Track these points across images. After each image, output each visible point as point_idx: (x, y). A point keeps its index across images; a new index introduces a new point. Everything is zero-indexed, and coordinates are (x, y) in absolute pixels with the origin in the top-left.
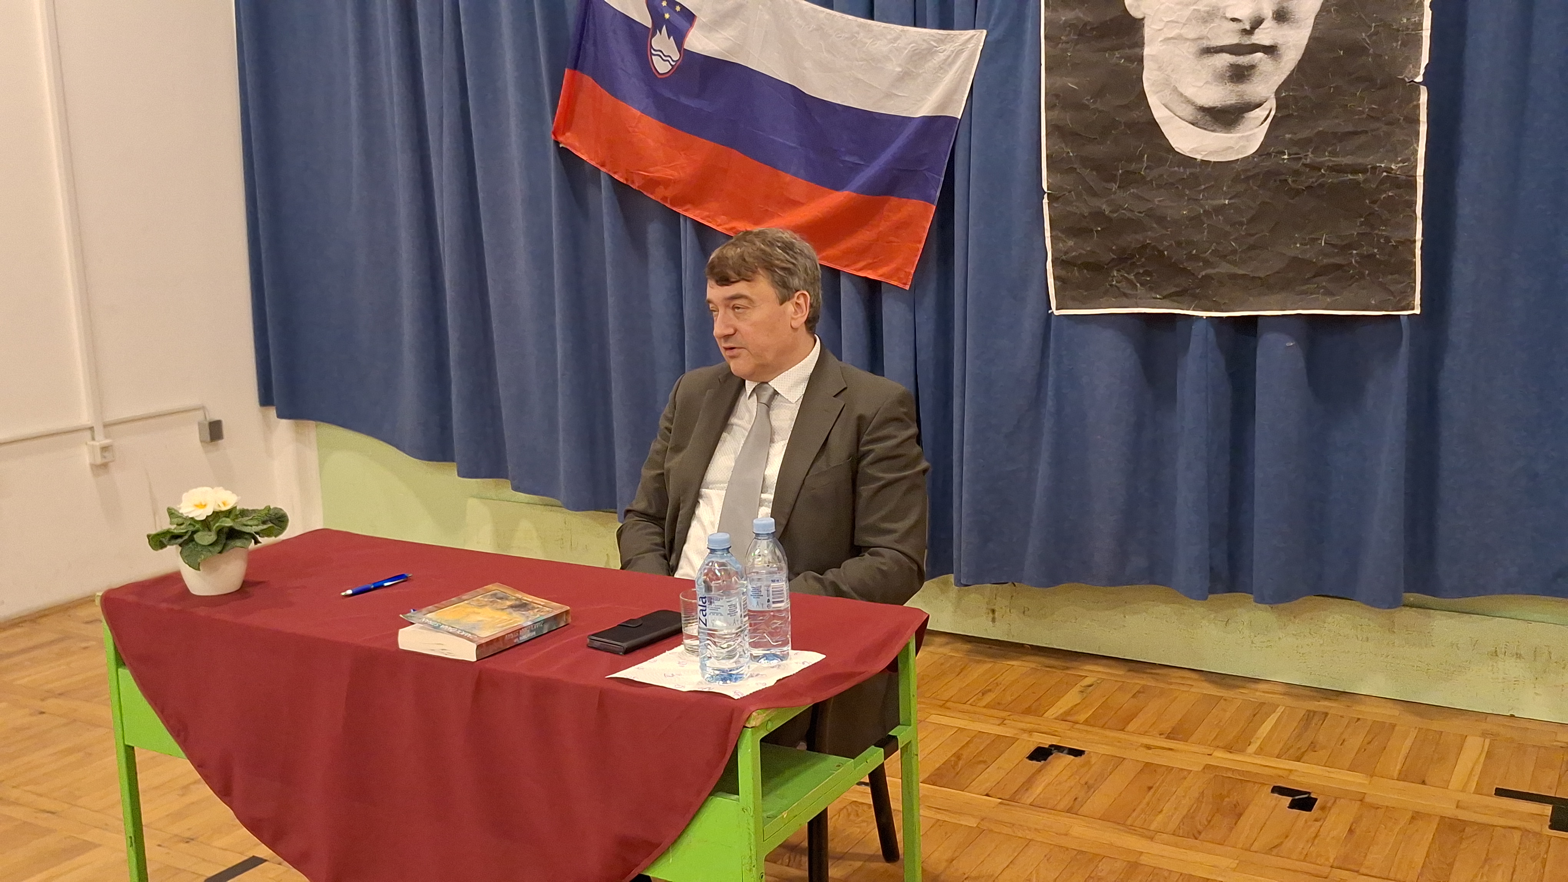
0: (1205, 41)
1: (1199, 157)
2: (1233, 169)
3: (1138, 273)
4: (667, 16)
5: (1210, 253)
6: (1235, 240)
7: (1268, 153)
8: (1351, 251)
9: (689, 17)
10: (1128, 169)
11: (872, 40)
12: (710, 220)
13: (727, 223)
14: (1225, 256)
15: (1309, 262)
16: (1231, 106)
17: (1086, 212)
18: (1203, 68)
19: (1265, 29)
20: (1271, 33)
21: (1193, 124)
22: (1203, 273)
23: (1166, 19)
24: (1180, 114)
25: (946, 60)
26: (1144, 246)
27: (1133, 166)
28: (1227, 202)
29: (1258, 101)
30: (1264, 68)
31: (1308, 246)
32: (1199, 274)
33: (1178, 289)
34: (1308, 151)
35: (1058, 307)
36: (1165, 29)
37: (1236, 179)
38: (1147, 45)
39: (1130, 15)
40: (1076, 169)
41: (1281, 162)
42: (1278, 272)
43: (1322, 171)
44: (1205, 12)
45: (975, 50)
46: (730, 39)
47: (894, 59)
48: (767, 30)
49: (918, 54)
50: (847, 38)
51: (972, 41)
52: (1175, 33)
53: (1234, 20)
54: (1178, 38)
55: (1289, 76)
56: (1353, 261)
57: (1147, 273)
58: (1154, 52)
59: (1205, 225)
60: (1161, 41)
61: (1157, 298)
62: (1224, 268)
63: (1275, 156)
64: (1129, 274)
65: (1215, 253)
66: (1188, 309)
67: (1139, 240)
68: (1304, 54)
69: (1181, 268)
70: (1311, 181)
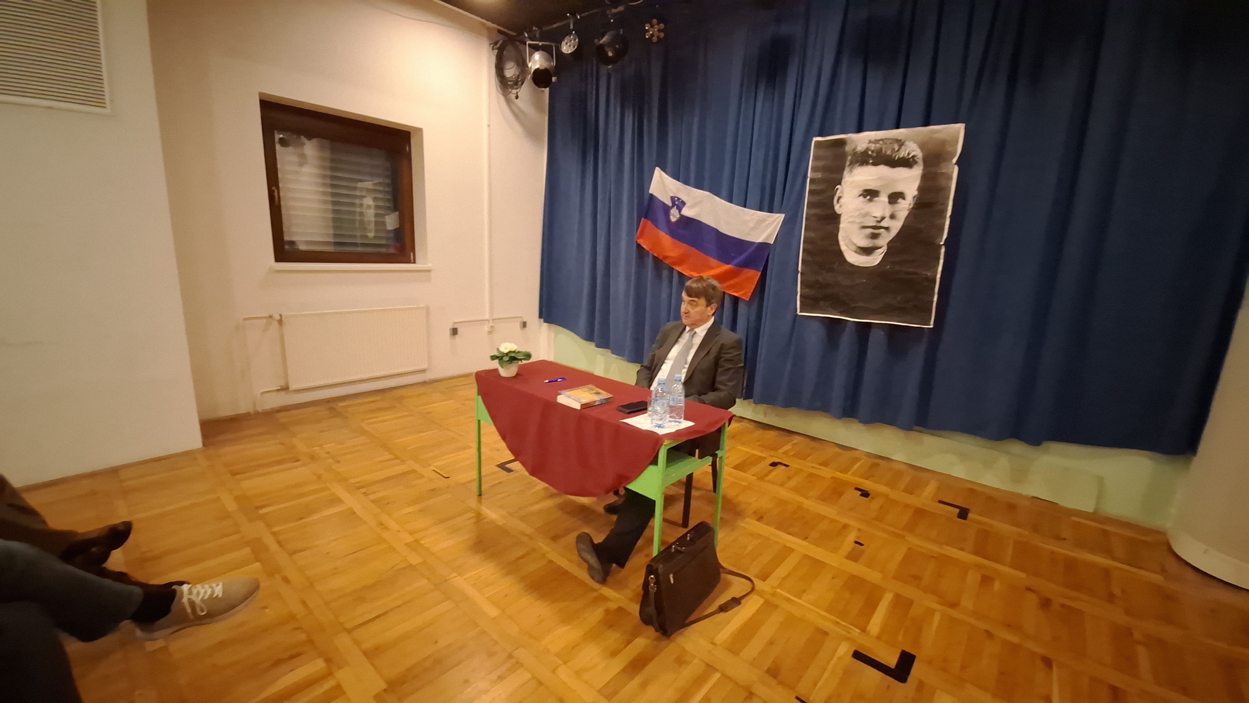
0: (863, 224)
1: (856, 264)
2: (868, 270)
3: (829, 303)
4: (677, 203)
5: (856, 299)
6: (866, 295)
7: (882, 265)
8: (909, 303)
9: (684, 203)
10: (829, 266)
11: (745, 215)
14: (862, 300)
15: (893, 305)
16: (870, 247)
17: (813, 280)
18: (861, 233)
19: (886, 221)
20: (888, 223)
21: (855, 252)
22: (853, 305)
23: (849, 215)
24: (851, 249)
25: (770, 223)
26: (833, 294)
27: (832, 265)
28: (865, 281)
29: (880, 246)
30: (884, 235)
31: (893, 300)
32: (851, 305)
33: (844, 310)
34: (896, 265)
35: (800, 312)
36: (849, 219)
37: (869, 273)
38: (842, 224)
39: (837, 213)
40: (811, 265)
41: (887, 268)
42: (880, 307)
43: (901, 273)
44: (864, 213)
45: (780, 221)
46: (697, 212)
47: (751, 222)
48: (709, 209)
49: (760, 221)
50: (736, 214)
51: (779, 218)
52: (852, 220)
53: (874, 217)
54: (853, 222)
55: (893, 238)
56: (909, 306)
57: (833, 303)
58: (844, 226)
59: (856, 289)
60: (847, 222)
61: (836, 312)
62: (862, 304)
63: (885, 266)
64: (826, 303)
65: (858, 299)
66: (847, 318)
67: (831, 292)
68: (900, 231)
69: (846, 303)
70: (897, 276)
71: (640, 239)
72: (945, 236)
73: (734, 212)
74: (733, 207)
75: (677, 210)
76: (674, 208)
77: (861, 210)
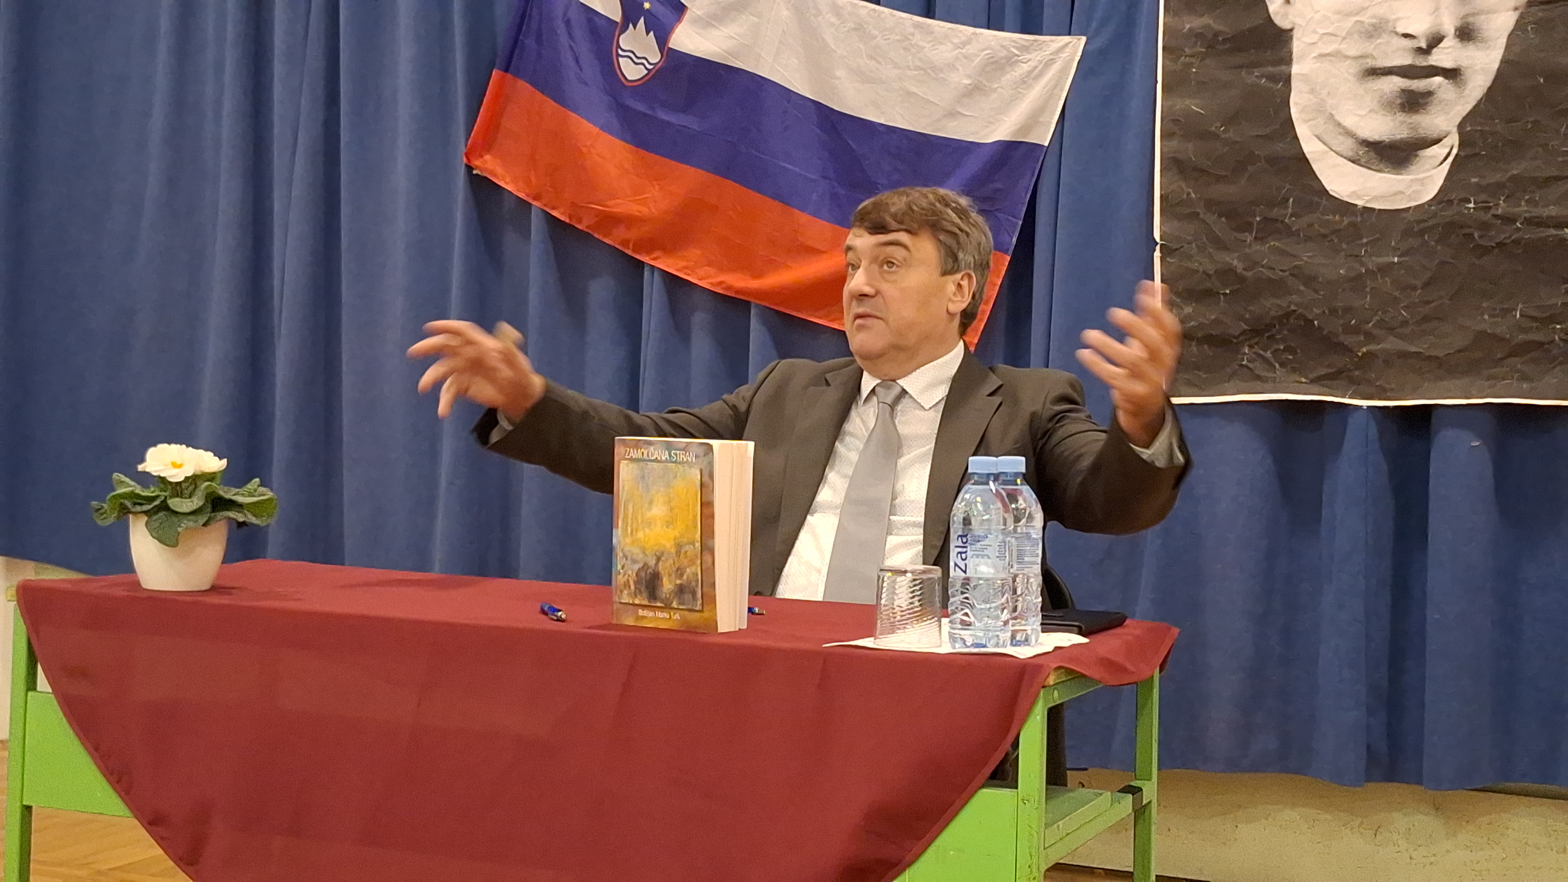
0: (1369, 60)
1: (1361, 202)
2: (1404, 218)
3: (1276, 350)
4: (646, 5)
5: (1373, 325)
6: (1406, 308)
7: (1448, 200)
8: (1552, 327)
9: (679, 8)
10: (1269, 216)
11: (932, 44)
12: (689, 272)
14: (1394, 329)
15: (1500, 339)
16: (1402, 141)
17: (1211, 268)
18: (1366, 93)
19: (1446, 48)
20: (1453, 54)
21: (1353, 162)
22: (1364, 350)
23: (1321, 33)
24: (1338, 149)
25: (1032, 71)
26: (1288, 315)
27: (1275, 213)
28: (1396, 260)
29: (1435, 136)
30: (1444, 96)
31: (1499, 319)
32: (1359, 351)
33: (1330, 371)
34: (1500, 199)
36: (1320, 43)
37: (1407, 233)
38: (1297, 62)
39: (1275, 25)
40: (1198, 214)
41: (1466, 212)
42: (1459, 351)
43: (1518, 224)
44: (1370, 25)
46: (733, 38)
47: (961, 68)
48: (785, 29)
49: (992, 63)
50: (898, 40)
51: (1067, 50)
52: (1330, 48)
53: (1406, 36)
54: (1336, 55)
55: (1475, 107)
56: (1557, 338)
57: (1288, 349)
58: (1305, 71)
59: (1368, 289)
60: (1314, 57)
61: (1302, 382)
62: (1392, 344)
63: (1458, 204)
64: (1266, 351)
65: (1381, 324)
66: (1344, 397)
67: (1279, 306)
68: (1494, 81)
69: (1335, 343)
70: (1503, 236)
71: (482, 156)
73: (885, 33)
74: (883, 16)
75: (648, 33)
76: (635, 27)
77: (1357, 14)
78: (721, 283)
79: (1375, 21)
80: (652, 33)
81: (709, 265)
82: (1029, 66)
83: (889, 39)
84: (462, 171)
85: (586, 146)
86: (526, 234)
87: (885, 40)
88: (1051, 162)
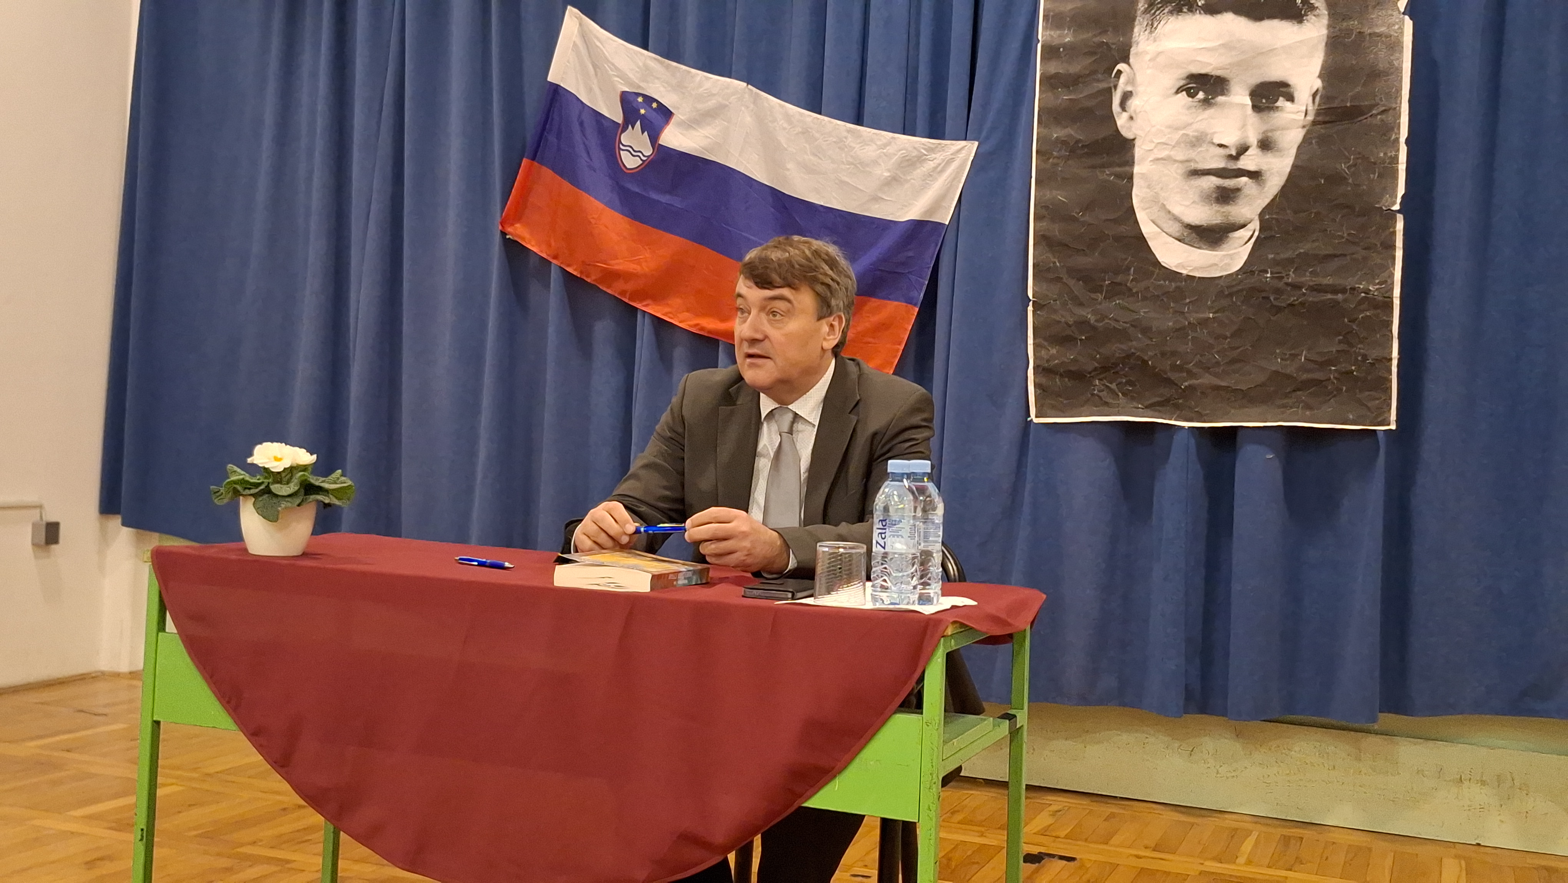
0: (1192, 164)
1: (1185, 271)
2: (1218, 285)
3: (1120, 383)
4: (639, 111)
5: (1193, 365)
6: (1218, 352)
7: (1251, 271)
8: (1329, 368)
9: (666, 114)
10: (1115, 281)
11: (861, 144)
12: (673, 317)
13: (690, 321)
14: (1209, 368)
15: (1289, 377)
16: (1217, 225)
17: (1071, 320)
18: (1191, 189)
19: (1250, 155)
20: (1256, 160)
21: (1180, 241)
22: (1186, 384)
23: (1156, 141)
24: (1168, 230)
25: (937, 167)
26: (1129, 356)
27: (1120, 278)
28: (1211, 316)
29: (1242, 222)
31: (1288, 362)
32: (1182, 385)
33: (1162, 399)
34: (1290, 271)
35: (1039, 415)
36: (1155, 151)
37: (1220, 294)
38: (1139, 164)
39: (1122, 135)
40: (1062, 278)
41: (1264, 280)
42: (1259, 386)
43: (1303, 290)
44: (1194, 137)
45: (967, 159)
46: (709, 138)
47: (882, 164)
48: (748, 131)
49: (908, 160)
50: (834, 142)
51: (963, 152)
52: (1164, 154)
53: (1221, 146)
54: (1168, 159)
55: (1272, 200)
56: (1332, 377)
57: (1129, 383)
58: (1144, 171)
59: (1190, 337)
60: (1151, 161)
61: (1140, 408)
62: (1207, 379)
63: (1258, 274)
64: (1111, 383)
65: (1199, 364)
66: (1170, 419)
67: (1122, 350)
68: (1287, 181)
69: (1165, 378)
70: (1292, 299)
71: (512, 225)
72: (1401, 190)
73: (826, 136)
74: (823, 124)
75: (643, 133)
76: (633, 128)
77: (1184, 128)
78: (697, 325)
79: (1196, 134)
80: (646, 133)
81: (688, 311)
82: (934, 163)
83: (827, 141)
84: (497, 237)
85: (593, 218)
86: (547, 286)
87: (825, 141)
88: (950, 237)
